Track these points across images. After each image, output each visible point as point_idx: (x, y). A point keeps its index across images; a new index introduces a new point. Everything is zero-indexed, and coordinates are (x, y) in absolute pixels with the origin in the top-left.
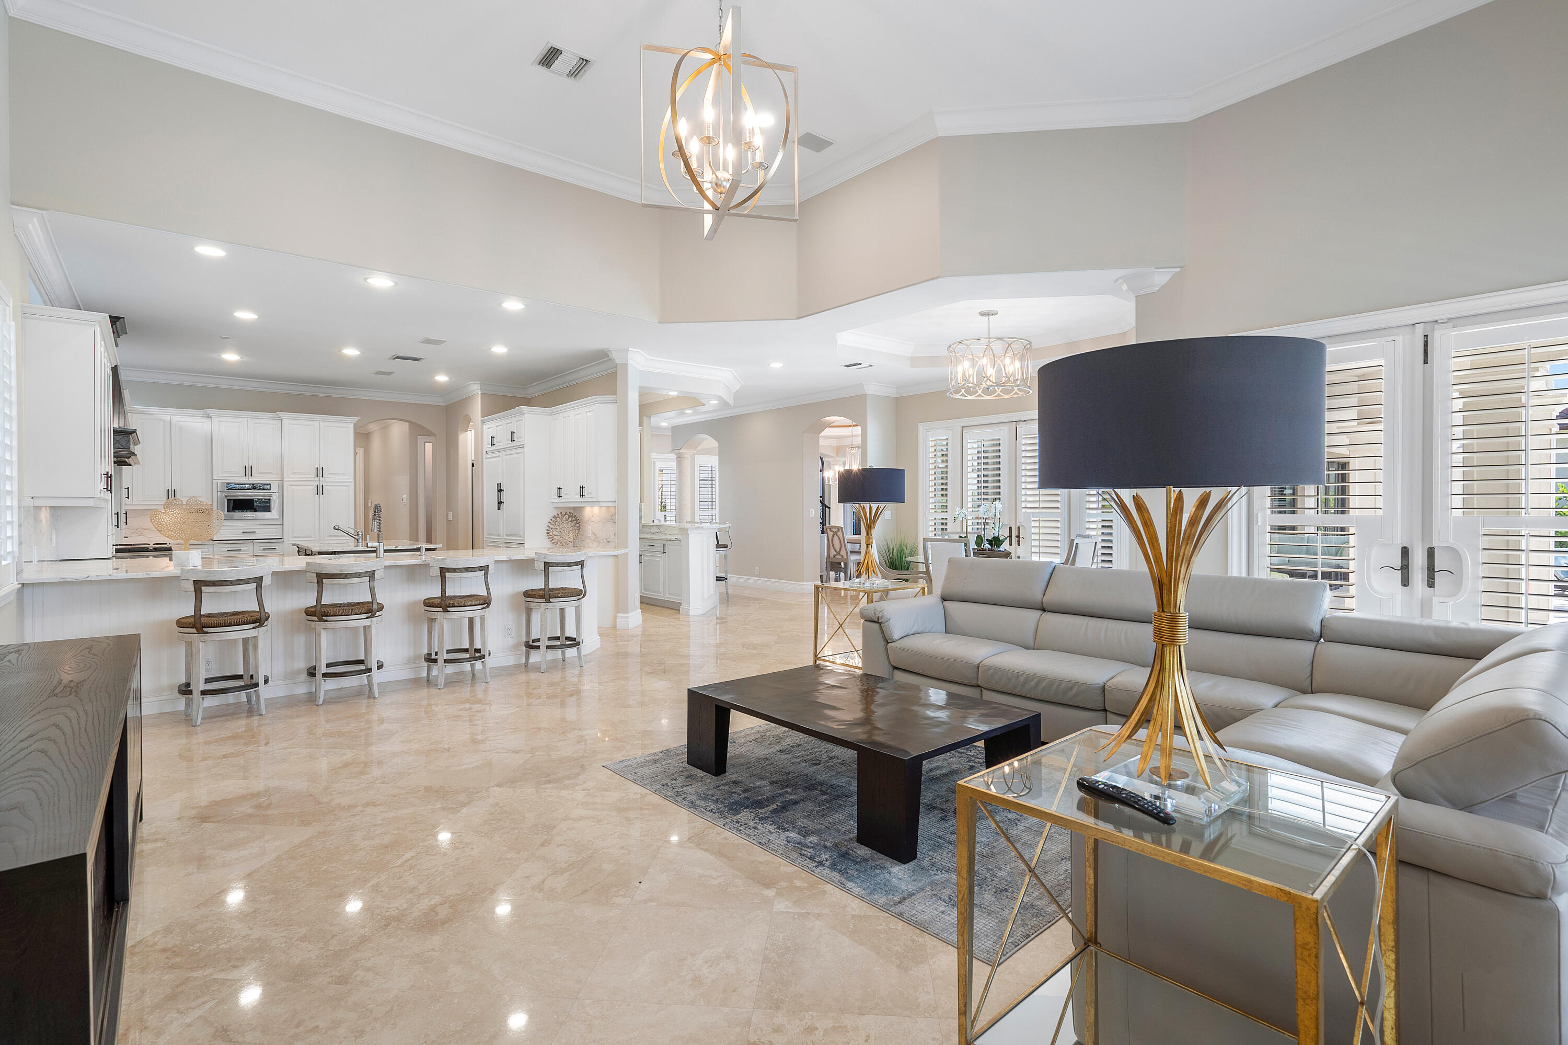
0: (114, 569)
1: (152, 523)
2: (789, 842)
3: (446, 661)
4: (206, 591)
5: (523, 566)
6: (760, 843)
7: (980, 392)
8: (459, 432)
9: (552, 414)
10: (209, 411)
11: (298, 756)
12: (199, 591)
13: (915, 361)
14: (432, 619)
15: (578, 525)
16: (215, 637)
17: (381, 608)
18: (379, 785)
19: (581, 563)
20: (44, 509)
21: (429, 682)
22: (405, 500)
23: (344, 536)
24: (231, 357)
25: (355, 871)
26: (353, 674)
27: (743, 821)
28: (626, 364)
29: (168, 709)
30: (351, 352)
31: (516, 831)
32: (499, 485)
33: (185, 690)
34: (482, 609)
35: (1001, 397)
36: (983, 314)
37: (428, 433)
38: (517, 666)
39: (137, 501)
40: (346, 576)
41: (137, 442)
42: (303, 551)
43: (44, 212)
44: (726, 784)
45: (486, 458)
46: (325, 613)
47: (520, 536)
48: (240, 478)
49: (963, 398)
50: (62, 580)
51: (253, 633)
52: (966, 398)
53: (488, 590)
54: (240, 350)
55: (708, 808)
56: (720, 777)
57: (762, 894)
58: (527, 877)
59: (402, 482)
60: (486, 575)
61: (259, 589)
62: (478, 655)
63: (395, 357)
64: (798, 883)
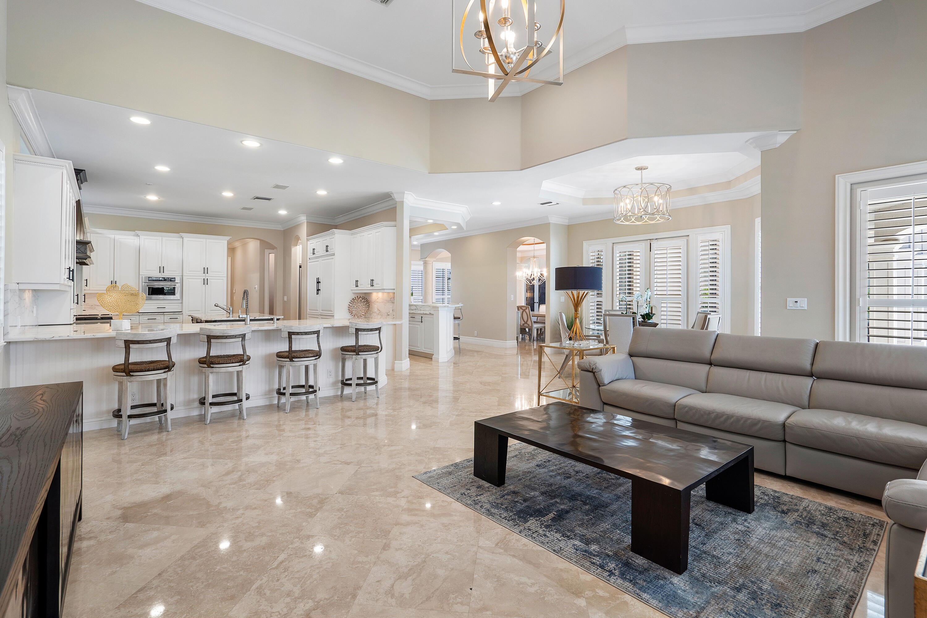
0: (75, 331)
1: (99, 301)
2: (577, 550)
3: (291, 394)
4: (133, 347)
5: (340, 331)
6: (554, 550)
7: (633, 220)
8: (292, 246)
9: (352, 234)
10: (138, 232)
11: (194, 465)
12: (128, 347)
13: (585, 201)
14: (282, 366)
15: (368, 304)
16: (138, 379)
17: (249, 358)
18: (253, 490)
19: (379, 329)
20: (27, 291)
21: (279, 408)
22: (256, 289)
23: (220, 310)
24: (152, 198)
25: (242, 573)
26: (230, 403)
27: (533, 527)
28: (403, 202)
29: (105, 426)
30: (228, 194)
31: (361, 535)
32: (318, 279)
33: (117, 414)
34: (315, 359)
35: (648, 223)
36: (638, 169)
37: (272, 247)
38: (336, 397)
39: (93, 287)
40: (226, 337)
41: (92, 250)
42: (196, 320)
43: (29, 90)
44: (508, 494)
45: (309, 262)
46: (212, 362)
47: (331, 311)
48: (156, 274)
49: (622, 223)
50: (35, 340)
51: (164, 376)
52: (624, 223)
53: (319, 347)
54: (158, 192)
55: (503, 516)
56: (502, 488)
57: (575, 604)
58: (378, 581)
59: (255, 278)
60: (318, 337)
61: (168, 345)
62: (311, 389)
63: (255, 198)
64: (601, 593)
